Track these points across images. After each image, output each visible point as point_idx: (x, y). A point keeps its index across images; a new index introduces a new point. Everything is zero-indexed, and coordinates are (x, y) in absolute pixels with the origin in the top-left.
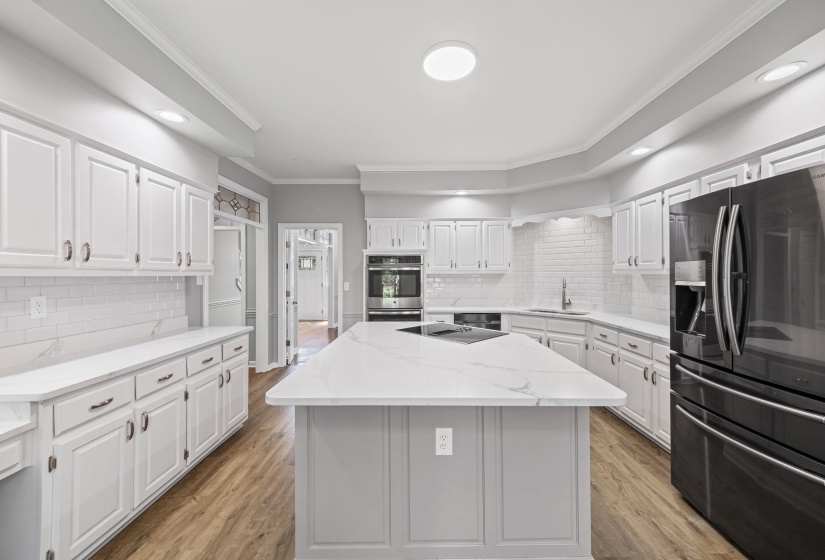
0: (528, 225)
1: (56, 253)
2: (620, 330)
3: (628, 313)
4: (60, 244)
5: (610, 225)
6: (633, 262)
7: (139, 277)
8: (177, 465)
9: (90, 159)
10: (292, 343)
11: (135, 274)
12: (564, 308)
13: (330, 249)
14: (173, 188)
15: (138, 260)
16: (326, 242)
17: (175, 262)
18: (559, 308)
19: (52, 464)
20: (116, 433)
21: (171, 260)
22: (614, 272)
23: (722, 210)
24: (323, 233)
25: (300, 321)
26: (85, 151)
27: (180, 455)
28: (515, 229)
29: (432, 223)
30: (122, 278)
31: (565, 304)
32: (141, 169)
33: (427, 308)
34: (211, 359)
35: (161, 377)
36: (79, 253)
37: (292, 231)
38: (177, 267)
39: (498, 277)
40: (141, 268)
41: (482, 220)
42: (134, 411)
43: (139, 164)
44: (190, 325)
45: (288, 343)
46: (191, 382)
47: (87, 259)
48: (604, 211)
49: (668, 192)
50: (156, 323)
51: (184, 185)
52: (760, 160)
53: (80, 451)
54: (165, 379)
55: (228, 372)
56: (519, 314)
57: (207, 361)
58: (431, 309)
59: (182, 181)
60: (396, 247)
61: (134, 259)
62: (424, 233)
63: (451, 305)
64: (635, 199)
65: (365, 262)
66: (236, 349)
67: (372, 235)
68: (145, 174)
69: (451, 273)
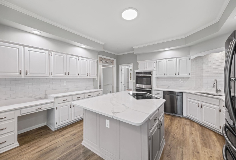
0: (197, 58)
1: (63, 74)
4: (64, 72)
9: (69, 57)
11: (78, 77)
14: (86, 60)
15: (79, 75)
17: (87, 75)
19: (57, 109)
20: (68, 106)
21: (86, 75)
28: (192, 60)
29: (158, 61)
37: (122, 66)
38: (87, 76)
41: (177, 58)
44: (94, 88)
47: (68, 75)
53: (61, 107)
56: (190, 93)
58: (155, 89)
59: (88, 58)
60: (146, 69)
61: (78, 74)
62: (155, 64)
63: (167, 88)
65: (135, 74)
66: (98, 94)
67: (139, 66)
68: (80, 58)
69: (164, 77)
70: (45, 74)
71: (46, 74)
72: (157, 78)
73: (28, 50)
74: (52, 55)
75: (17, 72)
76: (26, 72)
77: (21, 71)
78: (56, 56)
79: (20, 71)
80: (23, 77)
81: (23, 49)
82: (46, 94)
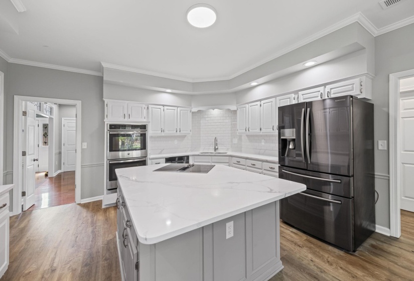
0: (199, 111)
2: (247, 158)
3: (241, 151)
5: (236, 114)
6: (248, 129)
12: (215, 150)
13: (51, 119)
16: (48, 113)
18: (213, 151)
22: (237, 134)
23: (303, 110)
28: (193, 113)
29: (150, 106)
31: (216, 149)
33: (150, 156)
39: (184, 137)
41: (178, 107)
45: (24, 194)
48: (233, 108)
49: (263, 102)
52: (298, 93)
56: (199, 155)
58: (152, 156)
60: (126, 119)
62: (145, 111)
63: (159, 154)
64: (248, 103)
65: (106, 128)
66: (1, 208)
67: (109, 110)
69: (161, 135)
72: (151, 137)
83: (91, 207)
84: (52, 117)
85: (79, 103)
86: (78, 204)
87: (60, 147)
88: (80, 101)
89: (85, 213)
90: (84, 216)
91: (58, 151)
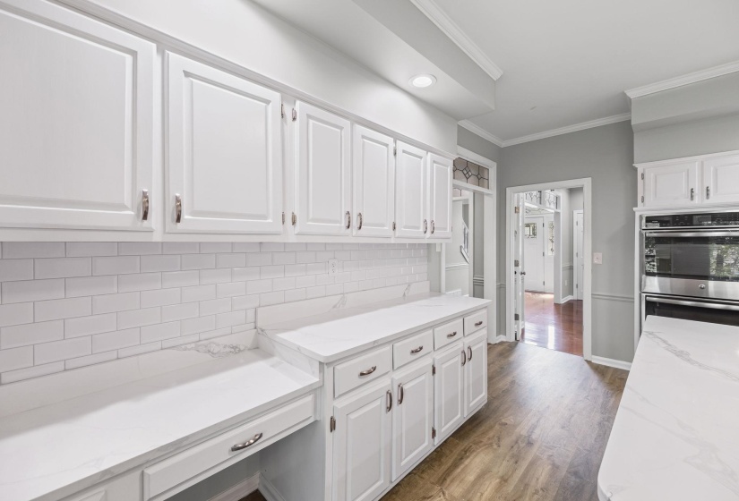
1: (341, 223)
4: (344, 214)
7: (394, 244)
8: (426, 443)
9: (363, 137)
10: (520, 317)
11: (392, 241)
13: (557, 214)
14: (421, 158)
15: (394, 228)
16: (553, 206)
17: (422, 230)
19: (333, 427)
20: (378, 403)
21: (419, 228)
24: (549, 195)
25: (526, 291)
26: (360, 129)
27: (428, 433)
30: (383, 244)
32: (398, 141)
34: (455, 334)
35: (414, 349)
36: (355, 223)
37: (521, 194)
38: (423, 235)
40: (397, 235)
42: (392, 380)
43: (397, 137)
44: (431, 290)
45: (517, 317)
46: (438, 356)
47: (360, 228)
50: (406, 286)
51: (429, 154)
53: (353, 416)
54: (417, 351)
55: (469, 348)
57: (451, 336)
59: (428, 149)
60: (698, 200)
61: (392, 227)
66: (477, 325)
67: (647, 186)
68: (401, 145)
70: (265, 217)
71: (272, 222)
73: (187, 74)
74: (294, 119)
75: (127, 201)
76: (171, 204)
77: (145, 195)
78: (311, 121)
79: (139, 199)
80: (157, 237)
81: (157, 60)
82: (259, 324)
83: (609, 376)
84: (558, 211)
85: (586, 183)
86: (586, 360)
87: (571, 259)
88: (590, 179)
89: (594, 380)
90: (592, 387)
91: (568, 265)
